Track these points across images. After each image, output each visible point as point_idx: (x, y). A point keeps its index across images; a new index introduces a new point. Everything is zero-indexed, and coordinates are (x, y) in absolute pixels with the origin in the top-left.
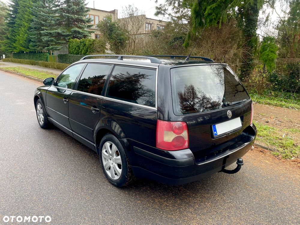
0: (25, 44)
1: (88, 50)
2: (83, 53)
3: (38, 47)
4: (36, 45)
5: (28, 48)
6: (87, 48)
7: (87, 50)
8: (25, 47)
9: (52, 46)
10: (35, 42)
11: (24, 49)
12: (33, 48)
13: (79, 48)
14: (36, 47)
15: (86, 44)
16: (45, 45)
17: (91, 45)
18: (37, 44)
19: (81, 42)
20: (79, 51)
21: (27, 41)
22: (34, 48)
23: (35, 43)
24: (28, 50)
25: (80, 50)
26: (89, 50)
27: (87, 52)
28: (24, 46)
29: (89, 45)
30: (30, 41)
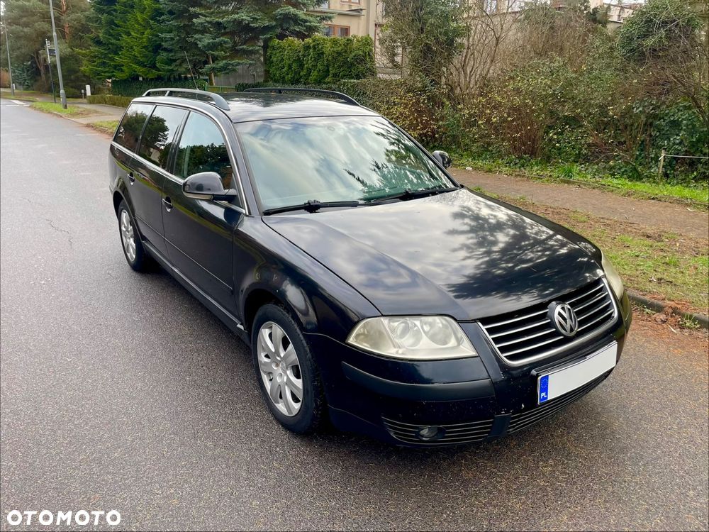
0: (146, 56)
1: (330, 69)
2: (316, 80)
3: (180, 65)
4: (175, 61)
5: (154, 66)
6: (328, 66)
7: (328, 71)
8: (146, 66)
9: (224, 62)
10: (170, 51)
11: (143, 69)
12: (167, 67)
13: (302, 66)
14: (174, 64)
15: (323, 53)
16: (198, 57)
17: (339, 53)
18: (180, 55)
19: (307, 47)
20: (301, 74)
21: (150, 49)
22: (170, 68)
23: (173, 54)
24: (153, 74)
25: (302, 69)
26: (332, 71)
27: (326, 77)
28: (143, 62)
29: (335, 55)
30: (157, 48)
